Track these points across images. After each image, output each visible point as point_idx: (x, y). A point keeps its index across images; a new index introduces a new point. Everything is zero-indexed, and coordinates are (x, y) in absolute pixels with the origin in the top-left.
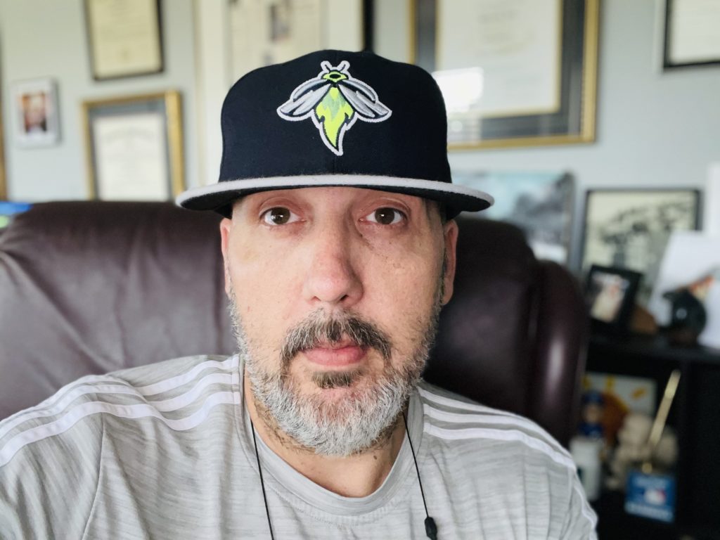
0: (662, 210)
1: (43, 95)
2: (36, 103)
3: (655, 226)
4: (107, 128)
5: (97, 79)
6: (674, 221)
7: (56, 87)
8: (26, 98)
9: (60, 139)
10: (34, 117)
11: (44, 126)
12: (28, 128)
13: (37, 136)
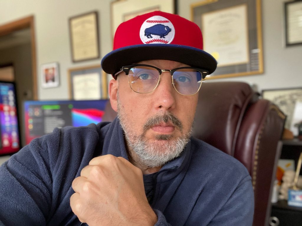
0: (291, 96)
1: (53, 69)
2: (51, 71)
3: (289, 102)
4: (77, 79)
5: (74, 61)
6: (296, 99)
7: (59, 65)
8: (47, 70)
9: (60, 84)
10: (50, 77)
11: (53, 80)
12: (47, 81)
13: (51, 84)
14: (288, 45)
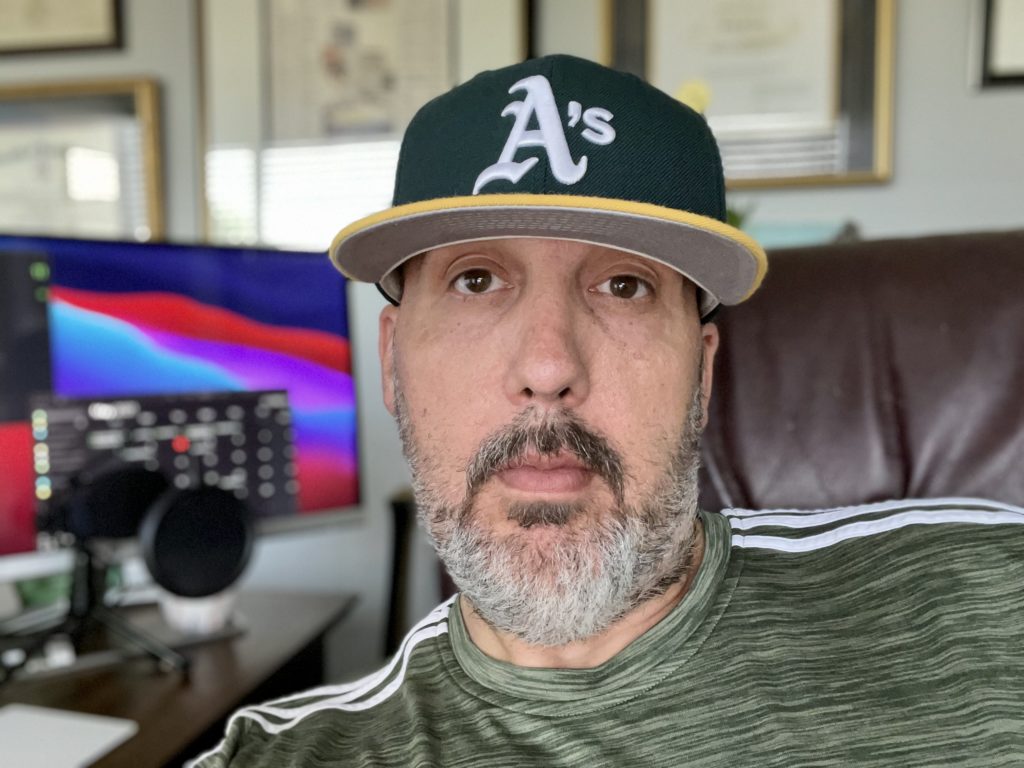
14: (993, 80)
